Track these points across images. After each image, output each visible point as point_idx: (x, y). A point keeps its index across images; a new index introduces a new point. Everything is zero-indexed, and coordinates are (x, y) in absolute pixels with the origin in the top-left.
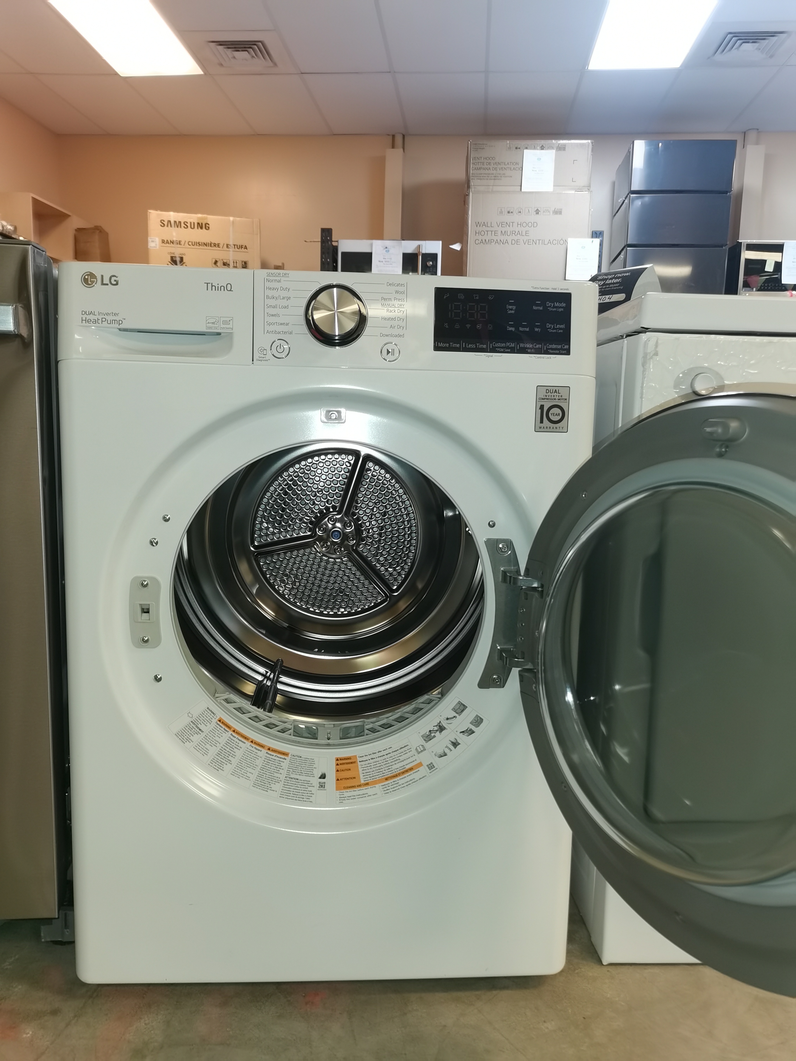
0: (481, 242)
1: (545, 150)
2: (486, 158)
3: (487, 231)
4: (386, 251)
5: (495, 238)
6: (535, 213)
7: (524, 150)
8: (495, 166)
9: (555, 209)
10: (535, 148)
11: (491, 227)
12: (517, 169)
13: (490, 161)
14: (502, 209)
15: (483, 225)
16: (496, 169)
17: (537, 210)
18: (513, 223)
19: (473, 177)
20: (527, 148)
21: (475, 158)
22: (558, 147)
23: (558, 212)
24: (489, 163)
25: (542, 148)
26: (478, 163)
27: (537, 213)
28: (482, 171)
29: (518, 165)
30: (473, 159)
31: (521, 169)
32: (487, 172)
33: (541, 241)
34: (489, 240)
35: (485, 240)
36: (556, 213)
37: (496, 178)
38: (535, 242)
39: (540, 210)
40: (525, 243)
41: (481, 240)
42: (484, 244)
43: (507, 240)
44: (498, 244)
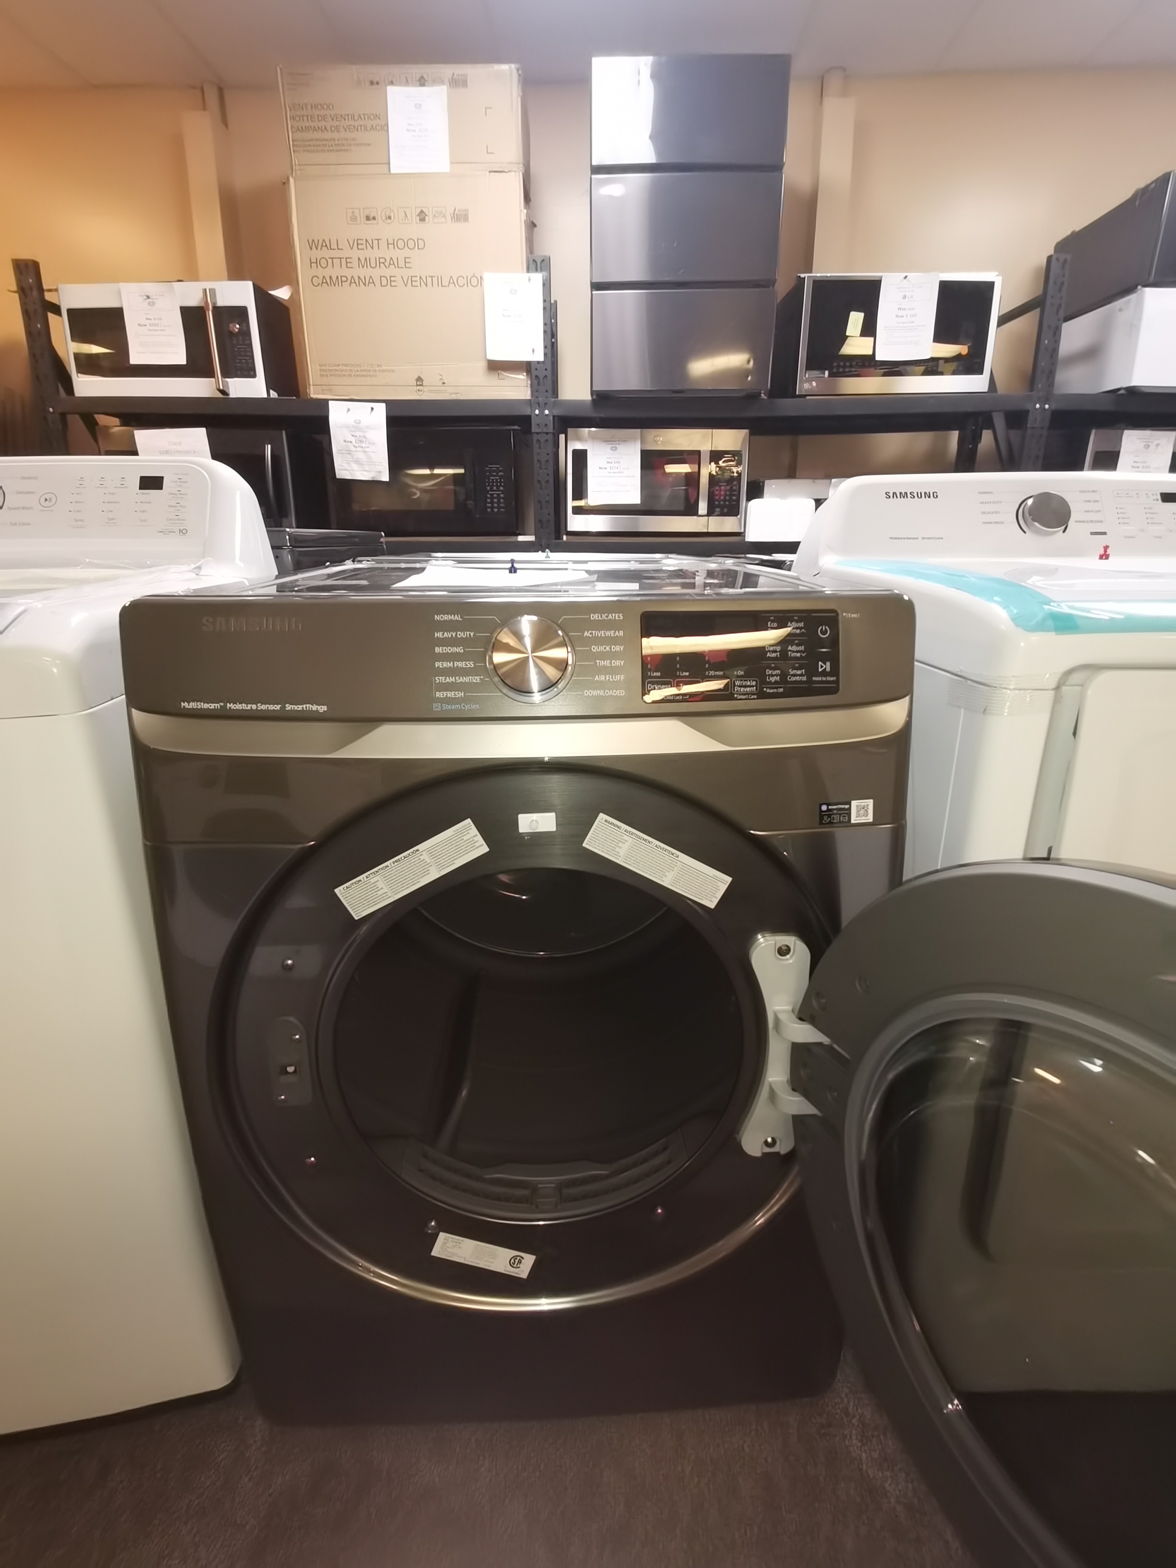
0: (323, 283)
1: (428, 86)
2: (316, 107)
3: (332, 258)
4: (149, 303)
5: (348, 273)
6: (418, 218)
7: (386, 86)
8: (336, 123)
9: (455, 209)
10: (407, 83)
11: (338, 249)
12: (380, 130)
13: (323, 112)
14: (356, 211)
15: (322, 246)
16: (337, 129)
17: (422, 212)
18: (378, 240)
19: (295, 148)
20: (392, 83)
21: (294, 106)
22: (452, 78)
23: (461, 217)
24: (323, 117)
25: (422, 82)
26: (303, 116)
27: (423, 220)
28: (311, 135)
29: (379, 119)
30: (290, 109)
31: (386, 127)
32: (320, 135)
33: (435, 279)
34: (337, 277)
35: (331, 277)
36: (457, 219)
37: (338, 148)
38: (424, 281)
39: (427, 214)
40: (406, 283)
41: (322, 277)
42: (328, 285)
43: (371, 277)
44: (356, 284)
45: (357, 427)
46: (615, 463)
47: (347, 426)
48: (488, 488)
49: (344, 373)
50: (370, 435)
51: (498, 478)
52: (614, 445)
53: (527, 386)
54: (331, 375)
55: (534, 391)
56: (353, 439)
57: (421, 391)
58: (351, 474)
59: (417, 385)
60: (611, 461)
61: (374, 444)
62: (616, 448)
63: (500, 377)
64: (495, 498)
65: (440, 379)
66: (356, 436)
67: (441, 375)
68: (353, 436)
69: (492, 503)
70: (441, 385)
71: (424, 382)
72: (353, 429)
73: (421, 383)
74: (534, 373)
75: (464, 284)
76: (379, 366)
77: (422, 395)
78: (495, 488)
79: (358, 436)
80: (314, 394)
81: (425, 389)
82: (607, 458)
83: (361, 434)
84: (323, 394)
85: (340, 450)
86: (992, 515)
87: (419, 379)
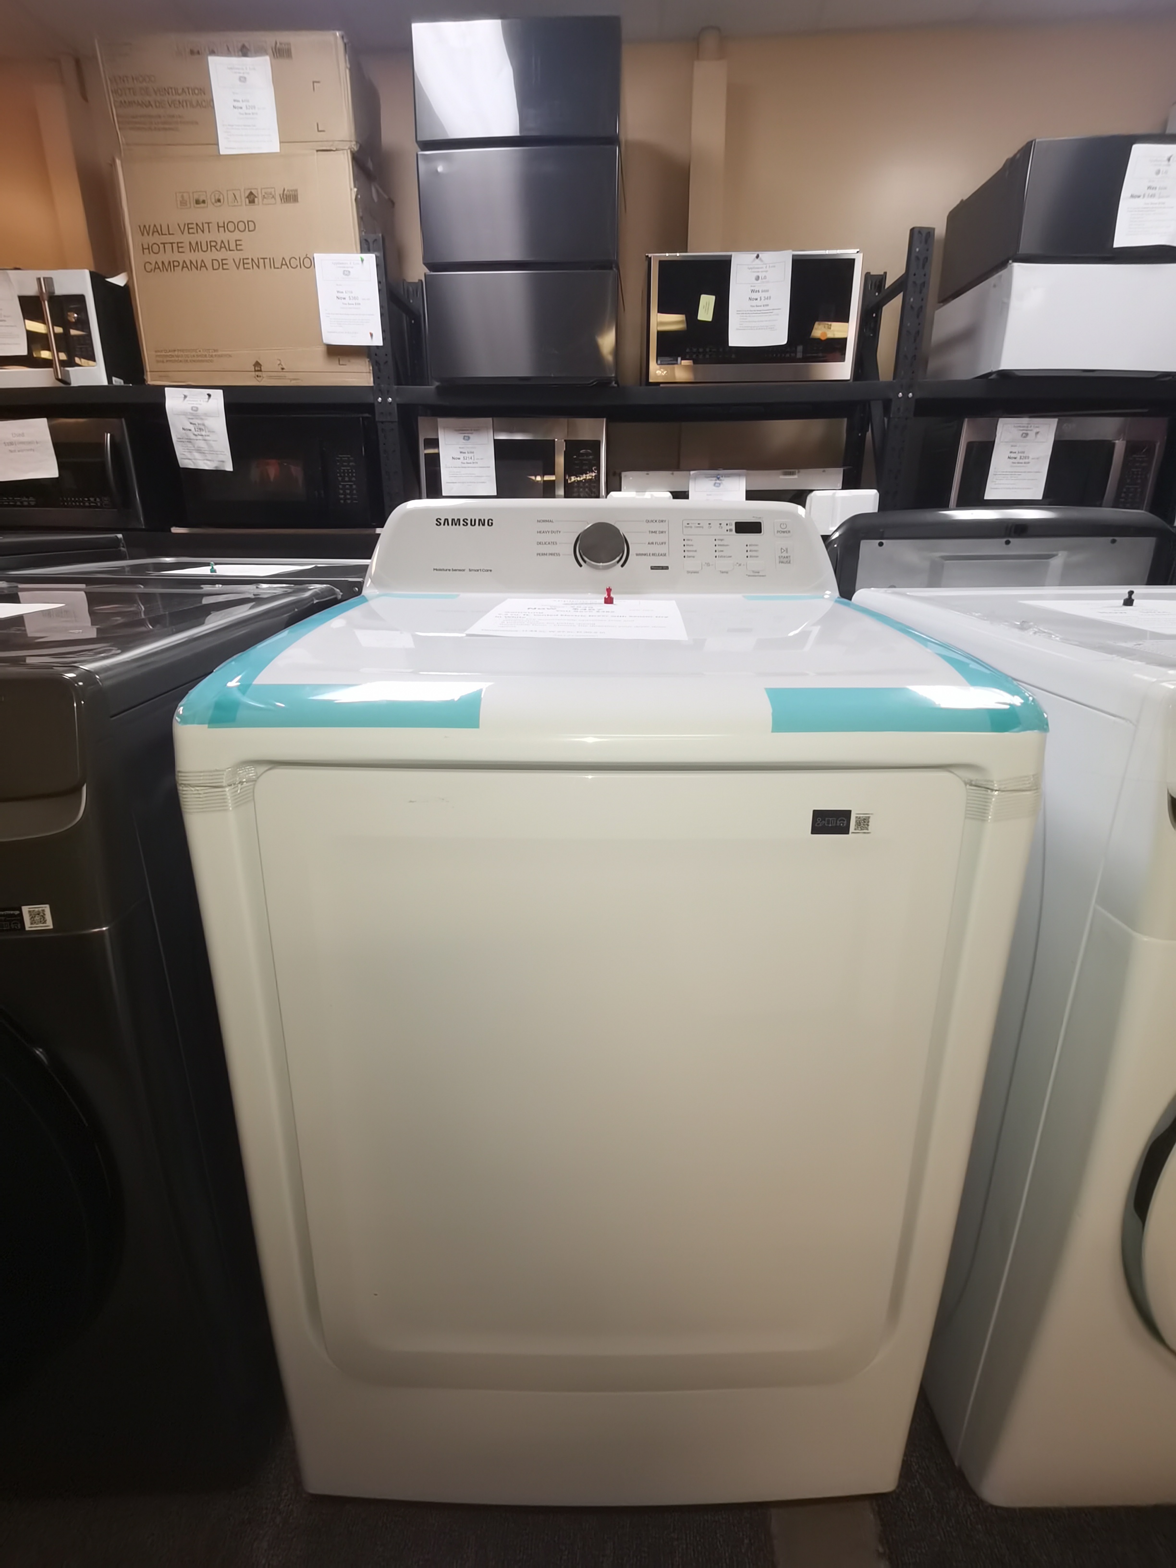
0: (155, 268)
1: (251, 56)
3: (164, 244)
5: (180, 258)
6: (247, 200)
7: (207, 56)
8: (160, 99)
9: (284, 190)
10: (229, 54)
12: (204, 104)
13: (144, 85)
14: (185, 195)
15: (153, 232)
16: (162, 105)
17: (251, 193)
18: (208, 223)
20: (213, 53)
22: (275, 49)
23: (290, 197)
24: (146, 91)
25: (245, 52)
27: (252, 202)
28: (136, 112)
29: (204, 94)
31: (211, 103)
32: (147, 113)
33: (267, 261)
34: (170, 262)
35: (163, 263)
36: (287, 199)
37: (167, 127)
38: (256, 263)
39: (256, 195)
40: (238, 265)
41: (154, 262)
42: (161, 271)
43: (202, 261)
44: (188, 269)
45: (194, 414)
46: (468, 453)
47: (185, 414)
48: (340, 479)
49: (180, 359)
50: (211, 423)
51: (349, 468)
52: (466, 435)
53: (370, 373)
54: (167, 361)
55: (376, 378)
56: (192, 427)
57: (260, 376)
58: (193, 462)
59: (255, 371)
60: (464, 451)
61: (213, 432)
62: (469, 438)
63: (341, 363)
64: (348, 489)
65: (279, 365)
66: (195, 424)
67: (280, 360)
68: (191, 423)
69: (345, 494)
70: (281, 370)
71: (262, 367)
72: (191, 417)
73: (259, 369)
74: (375, 359)
75: (297, 266)
76: (215, 351)
77: (261, 381)
78: (347, 479)
79: (197, 424)
80: (151, 380)
81: (264, 374)
82: (460, 448)
83: (200, 422)
84: (160, 380)
85: (180, 439)
86: (549, 545)
87: (257, 364)
